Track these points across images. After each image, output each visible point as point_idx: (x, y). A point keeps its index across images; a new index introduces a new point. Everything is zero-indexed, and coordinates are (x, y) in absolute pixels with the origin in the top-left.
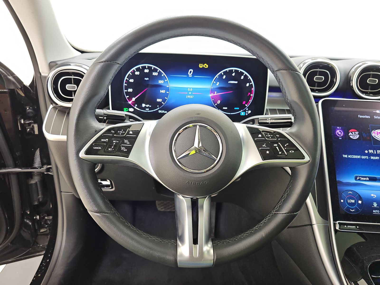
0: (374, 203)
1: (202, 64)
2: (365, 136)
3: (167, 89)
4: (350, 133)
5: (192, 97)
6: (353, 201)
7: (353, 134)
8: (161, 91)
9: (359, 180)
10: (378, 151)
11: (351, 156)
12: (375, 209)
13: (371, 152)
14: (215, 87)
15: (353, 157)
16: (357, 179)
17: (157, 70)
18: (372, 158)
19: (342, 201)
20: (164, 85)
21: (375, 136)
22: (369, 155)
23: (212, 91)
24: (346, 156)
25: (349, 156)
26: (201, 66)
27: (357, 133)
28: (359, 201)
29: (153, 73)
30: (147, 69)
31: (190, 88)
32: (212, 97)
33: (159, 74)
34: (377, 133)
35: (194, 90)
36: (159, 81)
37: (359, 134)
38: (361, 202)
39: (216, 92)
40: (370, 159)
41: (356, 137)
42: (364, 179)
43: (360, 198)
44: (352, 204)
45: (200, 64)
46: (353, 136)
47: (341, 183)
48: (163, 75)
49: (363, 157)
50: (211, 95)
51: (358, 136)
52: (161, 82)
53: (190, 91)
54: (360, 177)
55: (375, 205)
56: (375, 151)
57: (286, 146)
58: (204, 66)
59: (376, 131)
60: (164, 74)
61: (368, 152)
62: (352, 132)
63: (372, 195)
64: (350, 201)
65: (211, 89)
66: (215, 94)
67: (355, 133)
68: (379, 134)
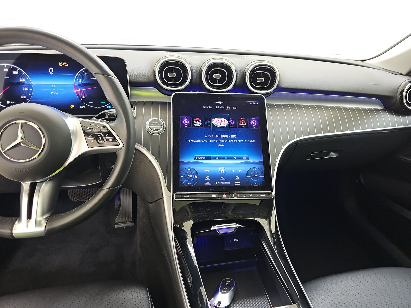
0: (207, 176)
1: (62, 63)
2: (206, 123)
3: (31, 87)
4: (195, 121)
5: (57, 93)
6: (191, 176)
7: (197, 122)
8: (24, 88)
9: (198, 159)
10: (215, 135)
11: (193, 141)
12: (207, 181)
13: (210, 137)
14: (78, 83)
15: (194, 141)
16: (196, 159)
17: (17, 69)
18: (210, 141)
19: (182, 177)
20: (26, 82)
21: (215, 123)
22: (208, 139)
23: (76, 87)
24: (189, 141)
25: (192, 141)
26: (60, 64)
27: (200, 121)
28: (195, 176)
29: (13, 72)
30: (6, 68)
31: (53, 85)
32: (77, 93)
33: (19, 73)
34: (216, 120)
35: (58, 86)
36: (21, 79)
37: (202, 122)
38: (197, 176)
39: (80, 88)
40: (208, 143)
41: (199, 124)
42: (202, 158)
43: (197, 173)
44: (190, 179)
45: (59, 63)
46: (197, 124)
47: (182, 162)
48: (23, 74)
49: (203, 141)
50: (75, 91)
51: (201, 124)
52: (22, 80)
53: (54, 88)
54: (198, 157)
55: (208, 178)
56: (213, 135)
57: (106, 136)
58: (64, 65)
59: (216, 119)
60: (24, 72)
61: (207, 137)
62: (196, 121)
63: (206, 171)
64: (189, 176)
65: (75, 85)
66: (80, 90)
67: (198, 122)
68: (218, 121)
